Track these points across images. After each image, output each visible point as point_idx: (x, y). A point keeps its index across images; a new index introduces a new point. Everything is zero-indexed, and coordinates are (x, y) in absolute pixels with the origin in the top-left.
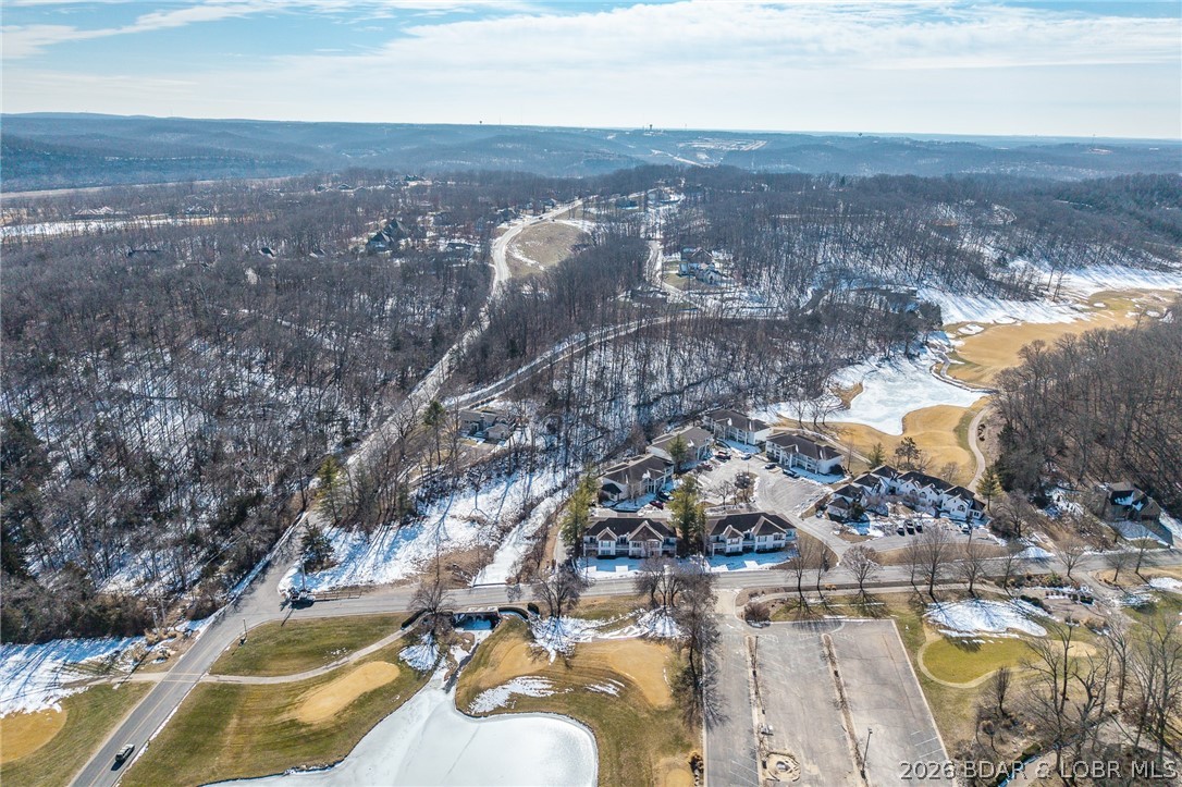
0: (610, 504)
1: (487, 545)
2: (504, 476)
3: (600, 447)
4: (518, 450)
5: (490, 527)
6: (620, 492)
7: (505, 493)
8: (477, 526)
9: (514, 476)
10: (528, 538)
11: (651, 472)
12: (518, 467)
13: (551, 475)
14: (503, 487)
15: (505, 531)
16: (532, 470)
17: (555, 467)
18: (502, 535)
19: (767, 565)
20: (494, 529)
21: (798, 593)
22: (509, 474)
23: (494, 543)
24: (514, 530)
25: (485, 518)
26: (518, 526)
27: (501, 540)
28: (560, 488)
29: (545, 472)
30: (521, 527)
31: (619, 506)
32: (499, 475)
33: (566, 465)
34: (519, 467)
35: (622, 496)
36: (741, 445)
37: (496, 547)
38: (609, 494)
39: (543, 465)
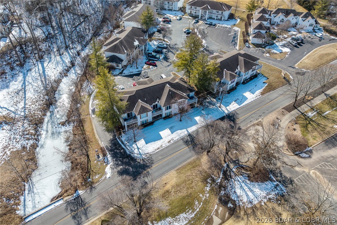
0: (117, 72)
1: (24, 148)
2: (18, 68)
3: (86, 29)
4: (22, 44)
5: (20, 124)
6: (122, 60)
7: (24, 83)
8: (6, 127)
9: (26, 66)
10: (63, 124)
11: (138, 40)
12: (26, 57)
13: (58, 58)
14: (20, 78)
15: (37, 123)
16: (41, 58)
17: (58, 50)
18: (36, 130)
19: (258, 92)
20: (26, 125)
21: (296, 110)
22: (22, 65)
23: (31, 142)
24: (46, 120)
25: (12, 115)
26: (48, 114)
27: (36, 136)
28: (70, 68)
29: (53, 56)
30: (52, 113)
31: (126, 72)
32: (12, 69)
33: (67, 47)
34: (29, 57)
35: (124, 63)
36: (170, 12)
37: (34, 146)
38: (114, 64)
39: (49, 51)
